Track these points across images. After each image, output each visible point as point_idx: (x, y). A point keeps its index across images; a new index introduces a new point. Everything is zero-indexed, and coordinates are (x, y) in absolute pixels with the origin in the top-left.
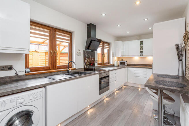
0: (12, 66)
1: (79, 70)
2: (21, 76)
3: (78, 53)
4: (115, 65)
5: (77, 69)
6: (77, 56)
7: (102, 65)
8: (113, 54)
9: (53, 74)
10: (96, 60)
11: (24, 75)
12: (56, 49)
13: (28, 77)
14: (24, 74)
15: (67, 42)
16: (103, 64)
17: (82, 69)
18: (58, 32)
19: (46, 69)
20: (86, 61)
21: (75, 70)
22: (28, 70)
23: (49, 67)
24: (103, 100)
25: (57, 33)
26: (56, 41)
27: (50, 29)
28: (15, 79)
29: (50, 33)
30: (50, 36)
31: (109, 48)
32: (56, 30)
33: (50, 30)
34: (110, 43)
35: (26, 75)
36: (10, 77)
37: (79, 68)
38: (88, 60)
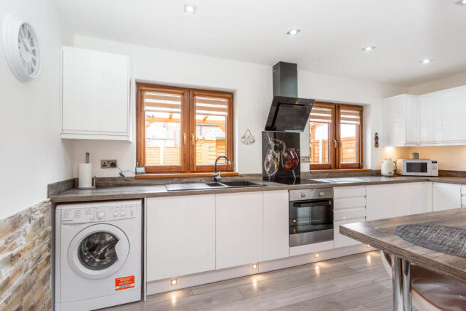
0: (116, 161)
1: (246, 179)
2: (127, 179)
3: (244, 137)
4: (384, 172)
5: (241, 176)
6: (243, 144)
7: (330, 168)
8: (377, 138)
9: (185, 180)
10: (302, 154)
11: (132, 178)
12: (194, 132)
13: (138, 182)
14: (134, 175)
15: (223, 115)
16: (335, 166)
17: (258, 175)
18: (200, 95)
19: (174, 170)
20: (269, 157)
21: (235, 178)
22: (142, 170)
23: (180, 167)
24: (312, 264)
25: (197, 98)
26: (194, 114)
27: (181, 92)
28: (119, 182)
29: (183, 101)
30: (183, 106)
31: (361, 120)
32: (195, 93)
33: (183, 94)
34: (367, 105)
35: (136, 178)
36: (113, 179)
37: (247, 173)
38: (278, 156)
